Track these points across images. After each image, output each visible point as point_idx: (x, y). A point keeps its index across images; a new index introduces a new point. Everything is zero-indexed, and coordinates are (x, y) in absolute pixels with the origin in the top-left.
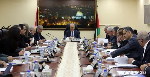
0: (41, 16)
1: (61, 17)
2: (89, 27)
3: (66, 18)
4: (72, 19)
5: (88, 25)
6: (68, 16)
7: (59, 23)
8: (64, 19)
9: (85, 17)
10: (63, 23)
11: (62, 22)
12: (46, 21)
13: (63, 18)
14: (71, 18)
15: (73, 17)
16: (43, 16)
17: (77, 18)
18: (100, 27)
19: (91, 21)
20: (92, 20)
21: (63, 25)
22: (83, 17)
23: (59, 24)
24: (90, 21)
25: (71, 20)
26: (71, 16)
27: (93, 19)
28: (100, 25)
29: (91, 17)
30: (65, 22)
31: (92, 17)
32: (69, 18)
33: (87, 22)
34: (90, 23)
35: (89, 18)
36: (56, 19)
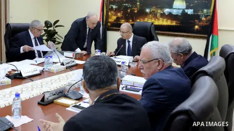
0: (112, 7)
1: (145, 9)
2: (198, 32)
3: (153, 11)
4: (164, 13)
5: (196, 27)
6: (157, 8)
7: (140, 20)
8: (150, 13)
9: (190, 12)
11: (146, 20)
12: (119, 15)
13: (148, 10)
14: (163, 11)
15: (167, 11)
16: (114, 7)
17: (174, 12)
19: (203, 19)
20: (206, 17)
22: (186, 11)
24: (200, 20)
25: (163, 15)
26: (162, 8)
27: (207, 16)
28: (219, 28)
29: (203, 12)
30: (151, 19)
31: (205, 10)
32: (159, 11)
33: (194, 20)
34: (200, 23)
35: (199, 14)
36: (136, 12)
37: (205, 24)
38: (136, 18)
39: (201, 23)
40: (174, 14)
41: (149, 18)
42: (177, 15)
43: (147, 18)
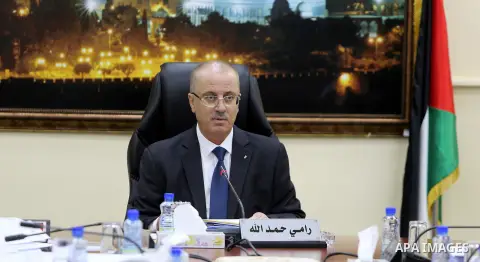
2: (353, 103)
3: (121, 10)
4: (185, 20)
5: (345, 79)
7: (52, 60)
8: (109, 17)
9: (310, 7)
10: (96, 59)
11: (86, 54)
13: (93, 4)
14: (178, 9)
15: (196, 5)
17: (237, 11)
18: (459, 99)
19: (374, 39)
20: (384, 28)
21: (96, 74)
22: (292, 3)
23: (52, 68)
24: (361, 47)
25: (178, 28)
27: (391, 24)
28: (457, 79)
29: (369, 7)
30: (116, 49)
32: (156, 8)
33: (333, 48)
34: (359, 62)
35: (354, 15)
36: (23, 12)
37: (383, 63)
38: (28, 51)
39: (366, 61)
40: (232, 20)
41: (106, 49)
42: (250, 27)
43: (90, 43)
